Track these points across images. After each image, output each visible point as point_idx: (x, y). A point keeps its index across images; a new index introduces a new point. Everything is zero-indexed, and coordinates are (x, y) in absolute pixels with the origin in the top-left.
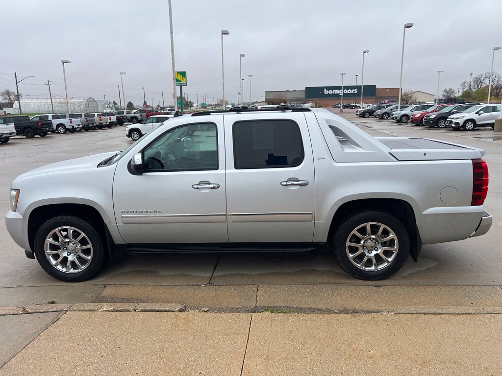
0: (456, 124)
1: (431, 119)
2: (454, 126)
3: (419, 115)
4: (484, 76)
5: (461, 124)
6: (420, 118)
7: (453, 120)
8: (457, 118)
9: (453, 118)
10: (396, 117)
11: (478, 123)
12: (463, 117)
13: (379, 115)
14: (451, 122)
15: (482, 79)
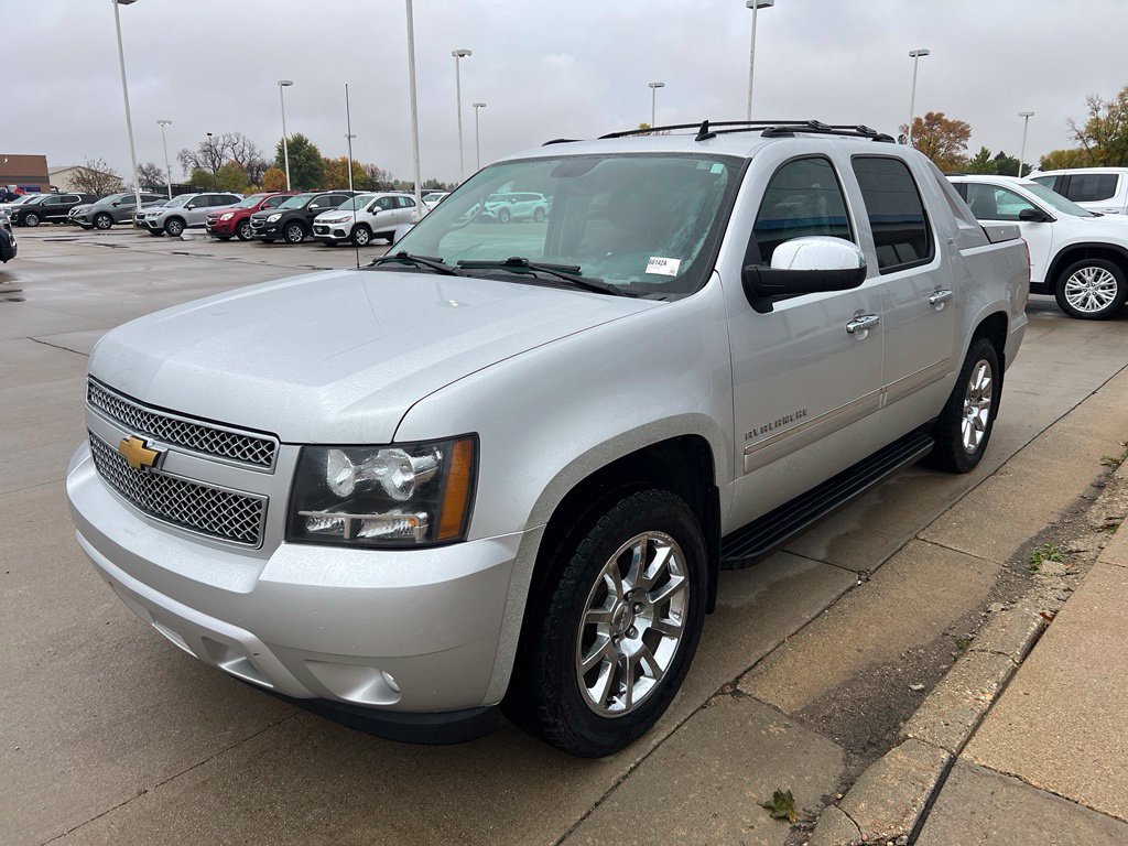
0: (337, 232)
1: (270, 223)
2: (333, 237)
3: (230, 216)
4: (221, 141)
5: (348, 233)
6: (234, 224)
7: (330, 225)
8: (336, 222)
9: (330, 222)
10: (153, 223)
11: (375, 231)
12: (348, 218)
13: (83, 217)
14: (326, 230)
15: (219, 148)
